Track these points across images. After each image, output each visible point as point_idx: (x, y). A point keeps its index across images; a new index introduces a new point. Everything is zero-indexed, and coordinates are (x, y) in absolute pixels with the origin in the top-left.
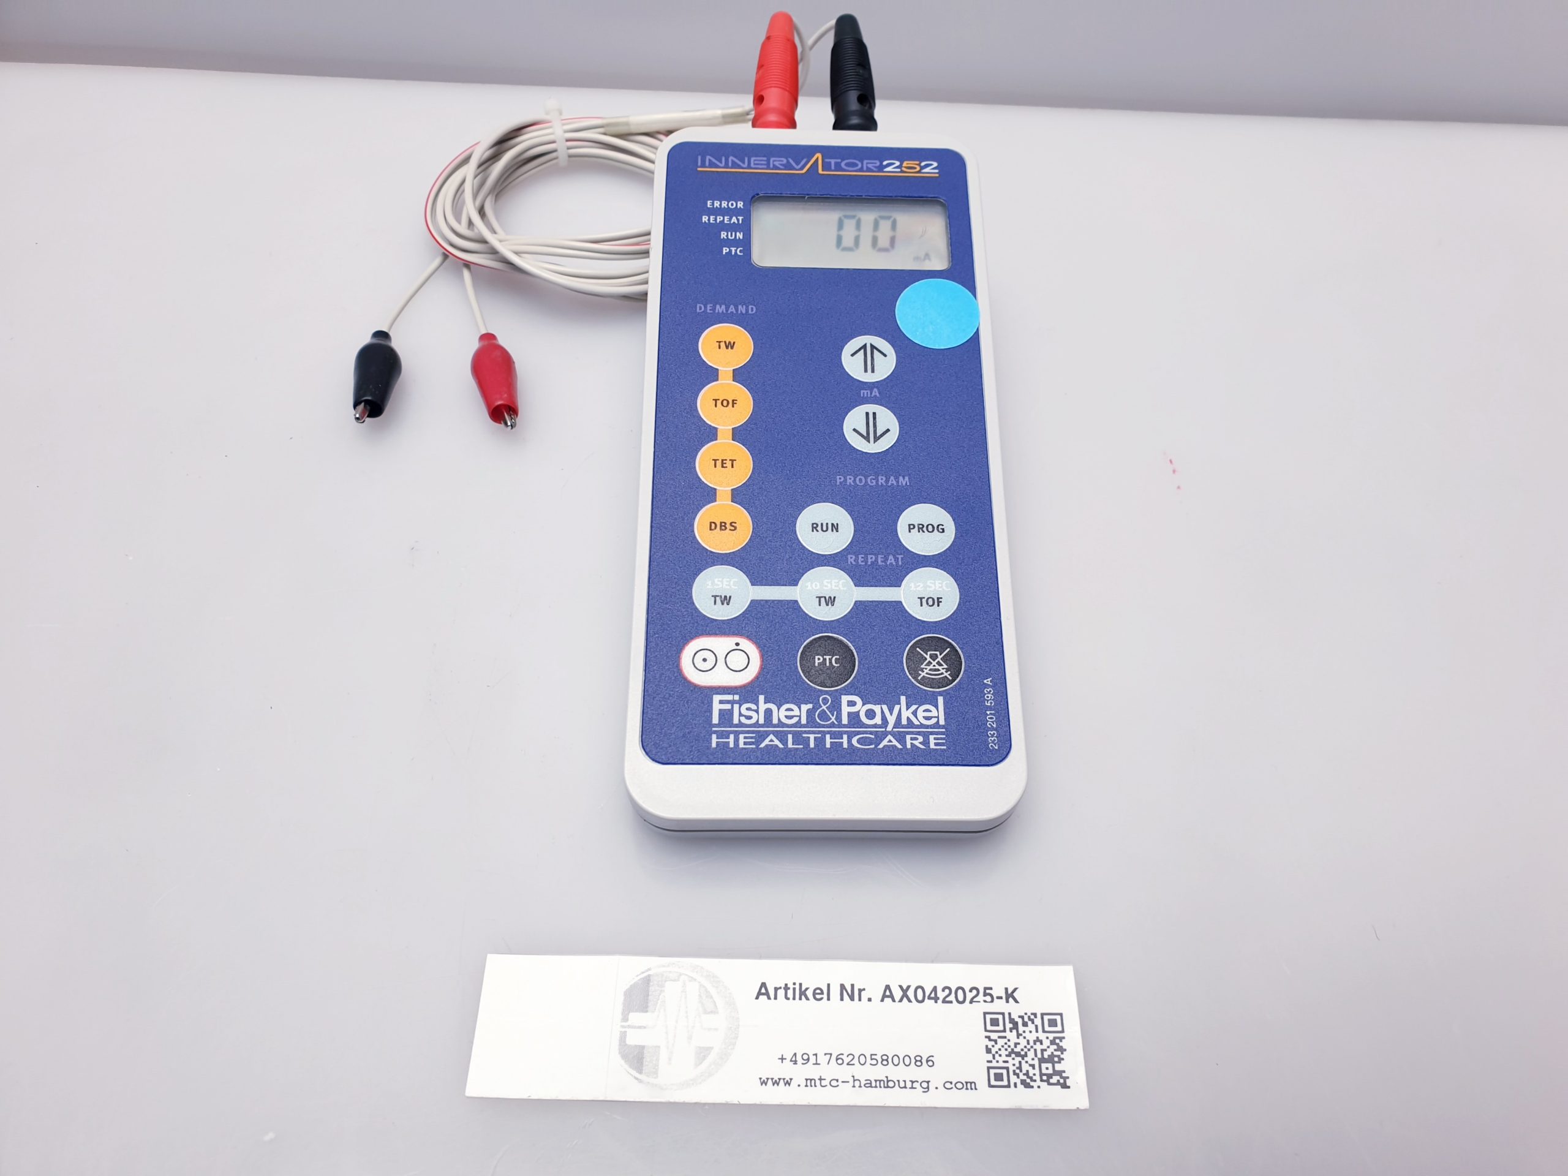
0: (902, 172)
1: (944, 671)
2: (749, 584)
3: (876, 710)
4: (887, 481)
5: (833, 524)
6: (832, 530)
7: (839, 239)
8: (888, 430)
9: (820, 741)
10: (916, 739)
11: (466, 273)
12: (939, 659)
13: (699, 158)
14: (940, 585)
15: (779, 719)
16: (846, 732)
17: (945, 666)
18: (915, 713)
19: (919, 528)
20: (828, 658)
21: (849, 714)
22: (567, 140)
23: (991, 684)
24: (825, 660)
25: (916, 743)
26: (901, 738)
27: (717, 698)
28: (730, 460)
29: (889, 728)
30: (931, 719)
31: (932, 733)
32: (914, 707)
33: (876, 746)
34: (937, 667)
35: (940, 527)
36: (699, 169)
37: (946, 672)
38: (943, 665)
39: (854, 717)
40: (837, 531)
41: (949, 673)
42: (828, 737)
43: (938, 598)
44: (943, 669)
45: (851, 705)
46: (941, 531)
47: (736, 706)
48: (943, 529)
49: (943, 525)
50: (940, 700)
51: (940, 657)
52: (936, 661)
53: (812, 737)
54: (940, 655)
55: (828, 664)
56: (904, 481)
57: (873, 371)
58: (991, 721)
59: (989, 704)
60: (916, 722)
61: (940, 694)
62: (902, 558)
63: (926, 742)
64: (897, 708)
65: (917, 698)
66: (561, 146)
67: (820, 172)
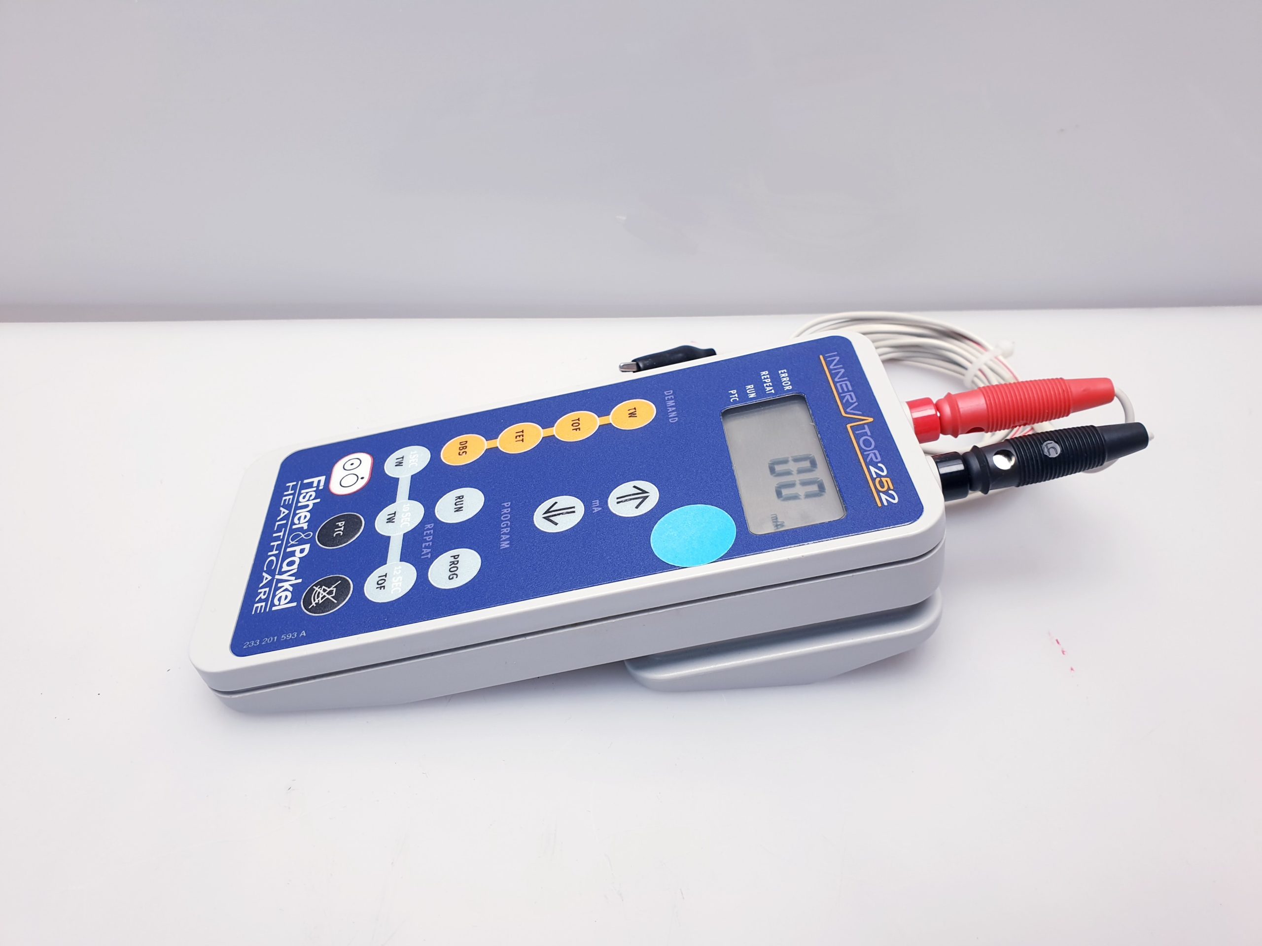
0: (873, 480)
1: (317, 601)
2: (413, 474)
3: (294, 565)
4: (505, 534)
5: (462, 507)
6: (455, 508)
8: (556, 524)
9: (277, 539)
10: (264, 595)
12: (328, 596)
14: (397, 585)
15: (298, 513)
16: (280, 553)
17: (320, 602)
18: (287, 590)
19: (454, 562)
21: (295, 551)
23: (300, 636)
24: (340, 527)
25: (262, 595)
26: (269, 584)
28: (523, 439)
29: (277, 577)
30: (278, 600)
32: (291, 589)
33: (265, 572)
34: (321, 596)
35: (455, 576)
36: (821, 357)
37: (316, 604)
38: (322, 600)
39: (293, 554)
40: (455, 512)
41: (315, 605)
42: (280, 542)
43: (384, 587)
44: (319, 601)
45: (301, 551)
46: (451, 577)
47: (315, 489)
48: (453, 578)
49: (457, 577)
50: (294, 604)
51: (329, 597)
52: (326, 595)
53: (282, 534)
54: (332, 597)
55: (336, 530)
56: (505, 545)
57: (619, 502)
58: (267, 641)
59: (282, 637)
60: (277, 593)
61: (299, 605)
62: (428, 557)
64: (293, 578)
65: (297, 590)
67: (849, 426)
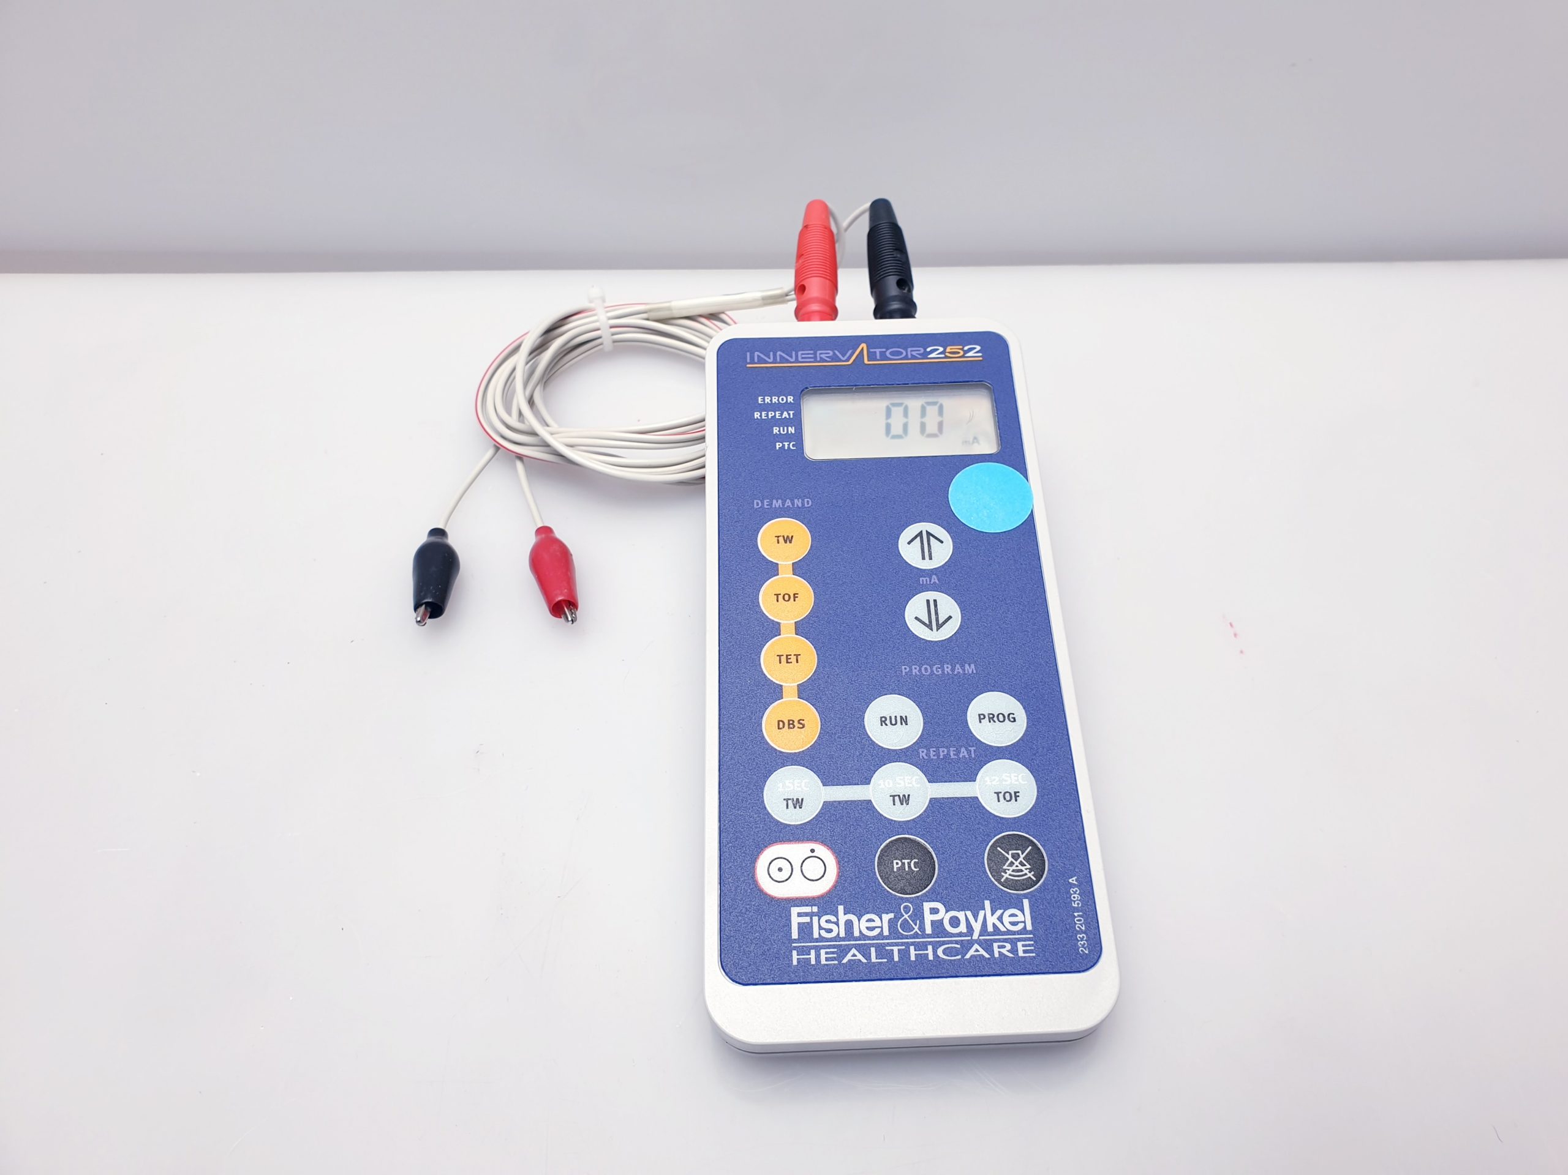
0: (946, 357)
1: (1027, 871)
2: (821, 784)
3: (959, 917)
4: (953, 670)
5: (901, 717)
6: (902, 724)
7: (888, 427)
8: (950, 617)
9: (904, 954)
10: (1004, 947)
11: (519, 465)
12: (1021, 859)
13: (748, 354)
14: (1016, 778)
15: (860, 932)
16: (930, 943)
17: (1029, 866)
18: (1000, 919)
19: (989, 718)
20: (906, 861)
21: (933, 922)
22: (611, 327)
23: (1076, 883)
24: (903, 864)
25: (1004, 951)
26: (988, 946)
27: (795, 911)
28: (795, 655)
29: (975, 936)
30: (1017, 924)
31: (1019, 940)
32: (999, 912)
33: (963, 957)
34: (1020, 867)
35: (1011, 716)
36: (748, 366)
37: (1030, 872)
38: (1025, 865)
39: (938, 925)
40: (907, 724)
41: (1033, 873)
42: (912, 948)
43: (1015, 793)
44: (1026, 869)
45: (935, 912)
46: (1012, 720)
47: (815, 919)
48: (1014, 718)
49: (1013, 714)
50: (1026, 902)
51: (1022, 856)
52: (1019, 861)
53: (896, 949)
54: (1022, 854)
55: (907, 869)
56: (970, 669)
57: (931, 558)
58: (1079, 924)
59: (1076, 906)
60: (1003, 929)
61: (1025, 896)
62: (975, 750)
63: (1014, 950)
64: (982, 913)
65: (1001, 903)
66: (606, 334)
67: (866, 362)
